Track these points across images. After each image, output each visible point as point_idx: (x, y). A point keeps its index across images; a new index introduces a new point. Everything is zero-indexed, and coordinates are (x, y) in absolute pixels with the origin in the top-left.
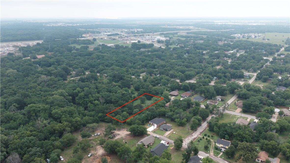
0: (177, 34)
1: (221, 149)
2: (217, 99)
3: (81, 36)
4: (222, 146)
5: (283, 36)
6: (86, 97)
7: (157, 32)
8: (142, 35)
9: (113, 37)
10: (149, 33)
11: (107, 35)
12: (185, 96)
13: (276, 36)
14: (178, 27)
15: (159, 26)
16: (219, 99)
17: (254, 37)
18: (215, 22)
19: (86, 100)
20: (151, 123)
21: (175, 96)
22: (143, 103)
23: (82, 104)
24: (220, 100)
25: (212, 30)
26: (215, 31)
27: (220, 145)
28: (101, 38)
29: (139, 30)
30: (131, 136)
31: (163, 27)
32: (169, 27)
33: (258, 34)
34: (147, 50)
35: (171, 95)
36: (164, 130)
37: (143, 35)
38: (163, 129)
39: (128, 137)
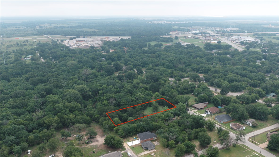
0: (276, 35)
2: (247, 123)
3: (167, 34)
7: (252, 32)
9: (197, 36)
10: (241, 33)
11: (193, 34)
12: (209, 112)
15: (262, 25)
16: (249, 124)
20: (138, 137)
21: (198, 109)
24: (251, 125)
28: (185, 36)
31: (265, 26)
32: (273, 27)
35: (196, 107)
38: (144, 147)
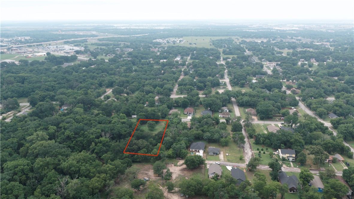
1: (289, 159)
2: (224, 111)
4: (288, 155)
5: (204, 40)
6: (77, 136)
7: (57, 41)
8: (40, 45)
10: (46, 42)
12: (190, 113)
13: (197, 40)
14: (76, 32)
15: (49, 32)
16: (226, 111)
17: (178, 42)
18: (116, 25)
19: (79, 141)
20: (194, 150)
22: (152, 130)
23: (75, 147)
24: (228, 111)
25: (123, 36)
26: (129, 36)
27: (285, 155)
29: (28, 38)
30: (187, 171)
32: (64, 33)
33: (179, 38)
34: (73, 64)
36: (215, 155)
37: (42, 45)
38: (212, 154)
39: (185, 172)
